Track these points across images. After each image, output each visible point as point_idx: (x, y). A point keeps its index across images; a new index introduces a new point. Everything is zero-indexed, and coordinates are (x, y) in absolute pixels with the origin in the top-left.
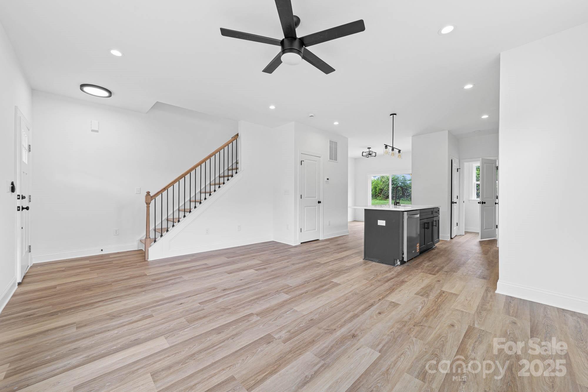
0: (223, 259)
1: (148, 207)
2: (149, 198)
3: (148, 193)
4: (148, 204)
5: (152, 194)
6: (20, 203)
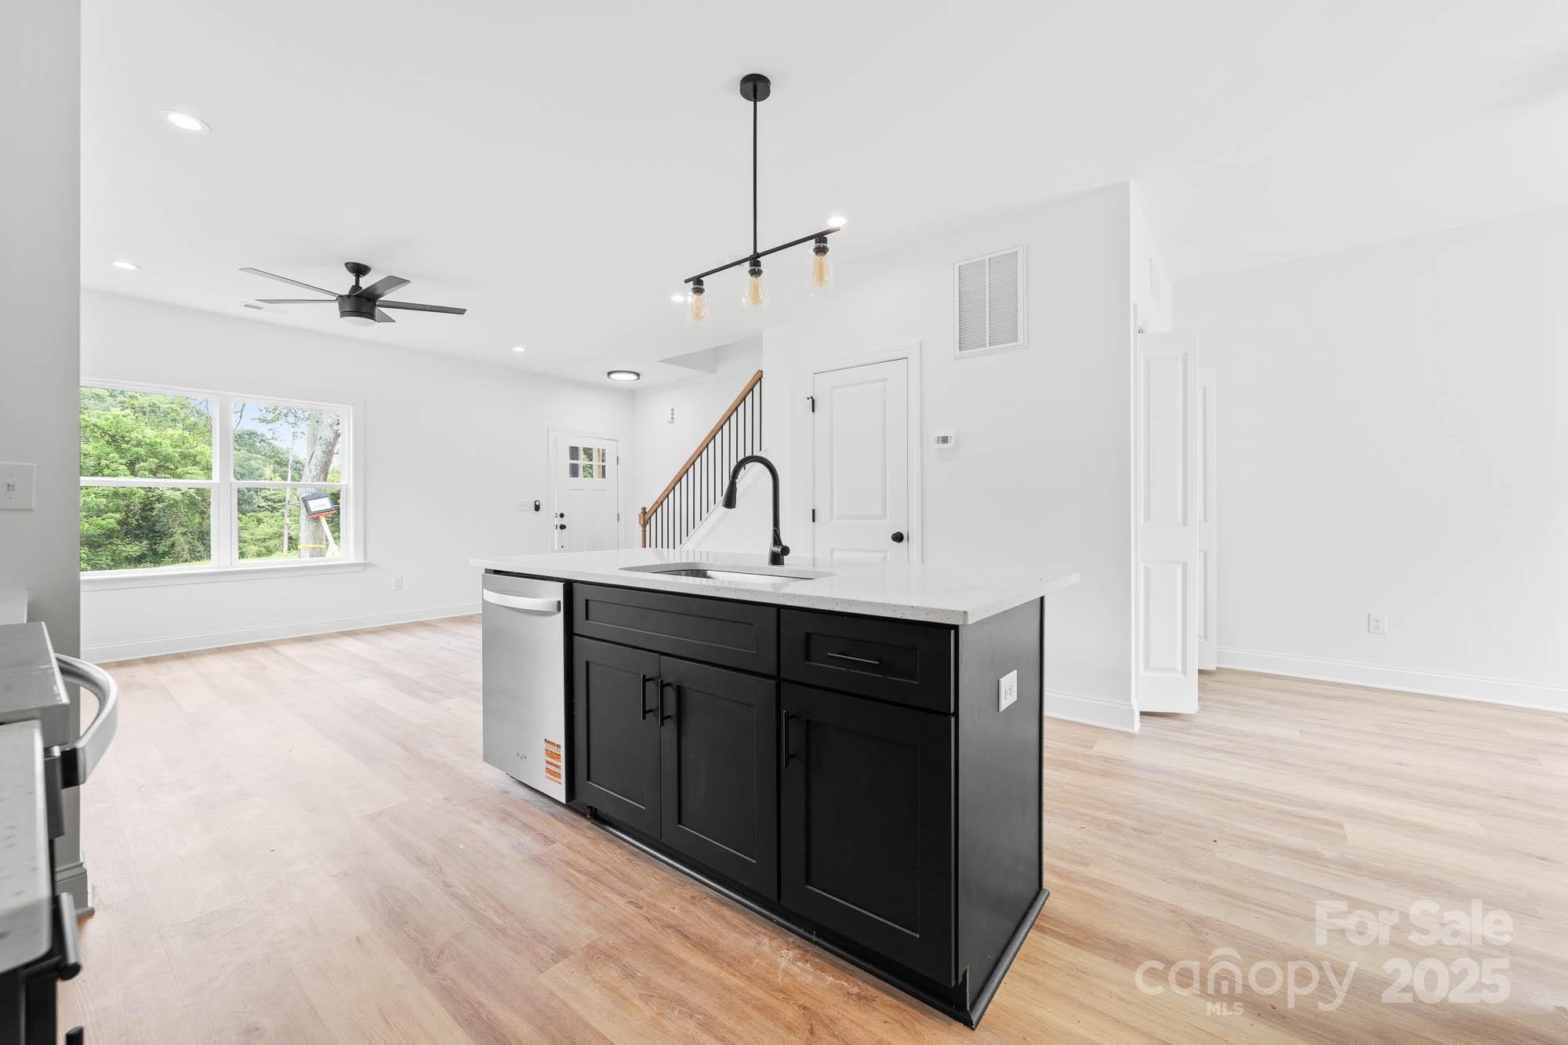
1: (644, 531)
2: (646, 518)
3: (644, 509)
4: (644, 526)
6: (559, 521)
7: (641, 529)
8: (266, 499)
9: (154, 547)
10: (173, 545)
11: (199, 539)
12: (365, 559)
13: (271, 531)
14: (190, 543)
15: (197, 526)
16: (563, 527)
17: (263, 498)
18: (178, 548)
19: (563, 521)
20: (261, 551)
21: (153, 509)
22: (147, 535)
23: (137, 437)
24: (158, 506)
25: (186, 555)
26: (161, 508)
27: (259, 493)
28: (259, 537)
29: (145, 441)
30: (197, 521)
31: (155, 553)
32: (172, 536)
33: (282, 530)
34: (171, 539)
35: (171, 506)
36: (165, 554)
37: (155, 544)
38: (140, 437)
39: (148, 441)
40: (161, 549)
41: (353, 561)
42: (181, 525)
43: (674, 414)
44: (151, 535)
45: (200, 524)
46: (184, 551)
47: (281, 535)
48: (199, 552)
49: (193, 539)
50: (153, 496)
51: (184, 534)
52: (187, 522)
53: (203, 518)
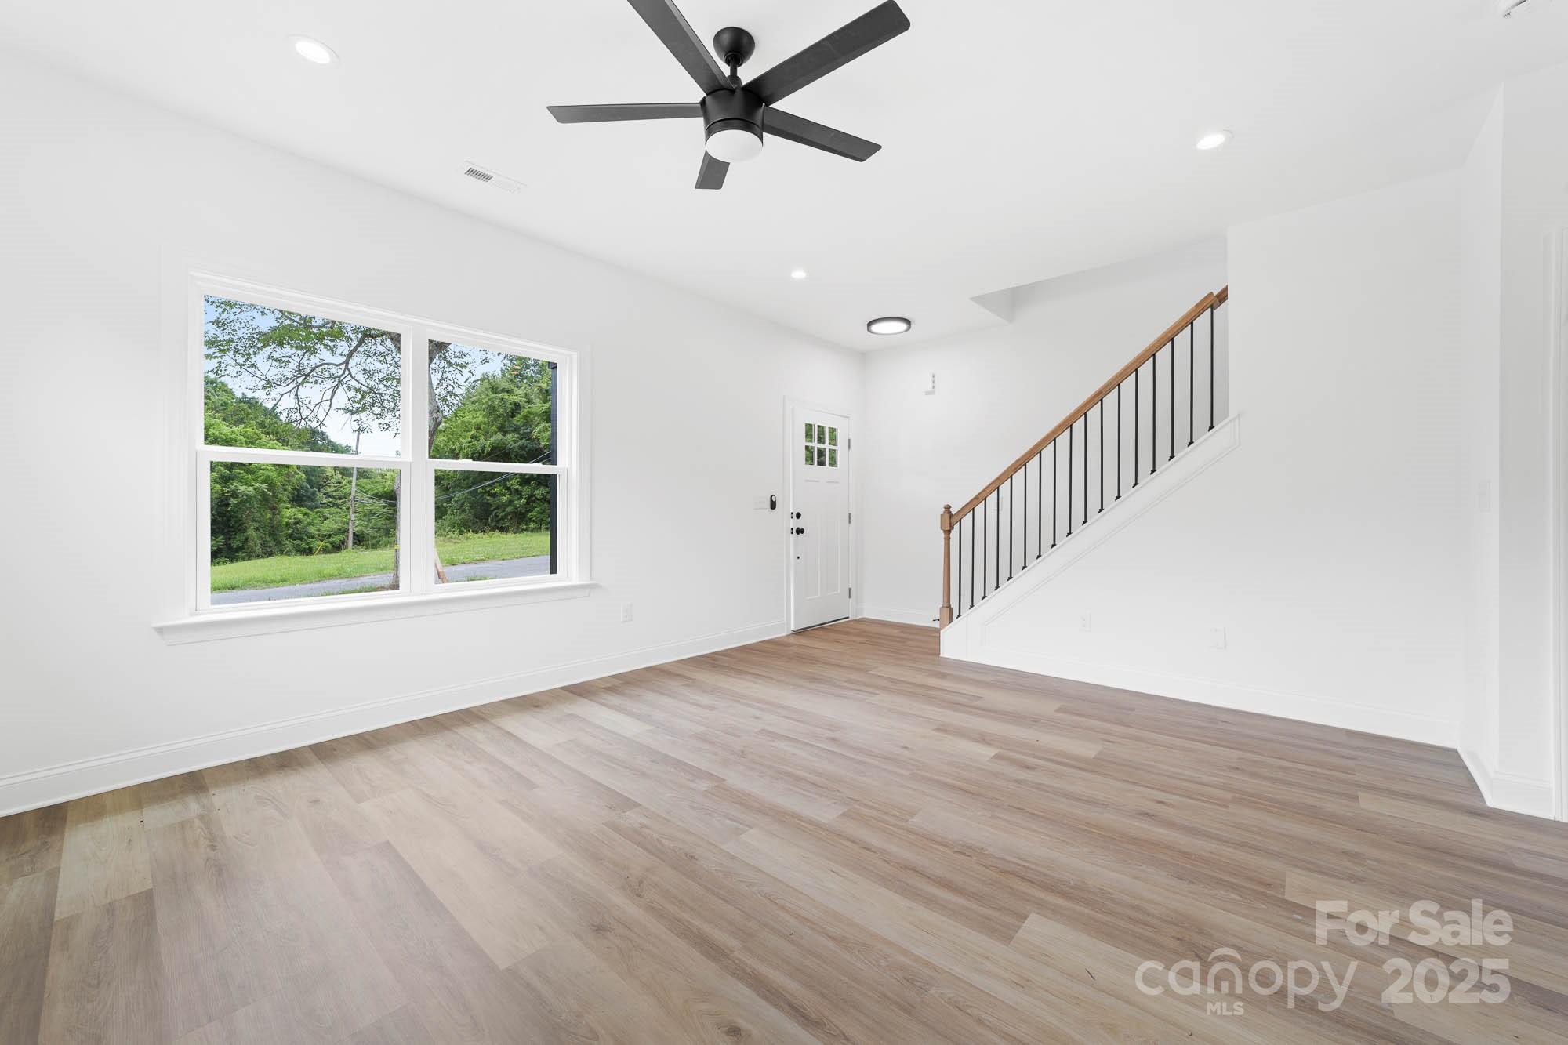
0: (1048, 707)
1: (948, 539)
2: (950, 519)
3: (948, 508)
4: (948, 532)
5: (954, 511)
6: (795, 523)
7: (942, 535)
8: (327, 495)
9: (229, 542)
10: (246, 540)
11: (270, 534)
12: (591, 579)
13: (335, 526)
14: (262, 539)
15: (268, 521)
16: (800, 531)
17: (324, 494)
18: (251, 544)
19: (800, 523)
20: (327, 547)
21: (228, 504)
22: (223, 530)
23: (214, 434)
24: (233, 501)
25: (259, 550)
26: (236, 504)
27: (321, 490)
28: (326, 533)
29: (221, 438)
30: (268, 517)
31: (230, 547)
32: (245, 531)
33: (346, 526)
34: (245, 534)
35: (244, 502)
36: (240, 549)
37: (230, 539)
38: (217, 433)
39: (224, 437)
40: (235, 543)
41: (576, 582)
42: (254, 520)
43: (936, 381)
44: (226, 530)
45: (271, 519)
46: (256, 546)
47: (346, 531)
48: (270, 547)
49: (265, 534)
50: (228, 492)
51: (257, 529)
52: (259, 517)
53: (274, 514)
